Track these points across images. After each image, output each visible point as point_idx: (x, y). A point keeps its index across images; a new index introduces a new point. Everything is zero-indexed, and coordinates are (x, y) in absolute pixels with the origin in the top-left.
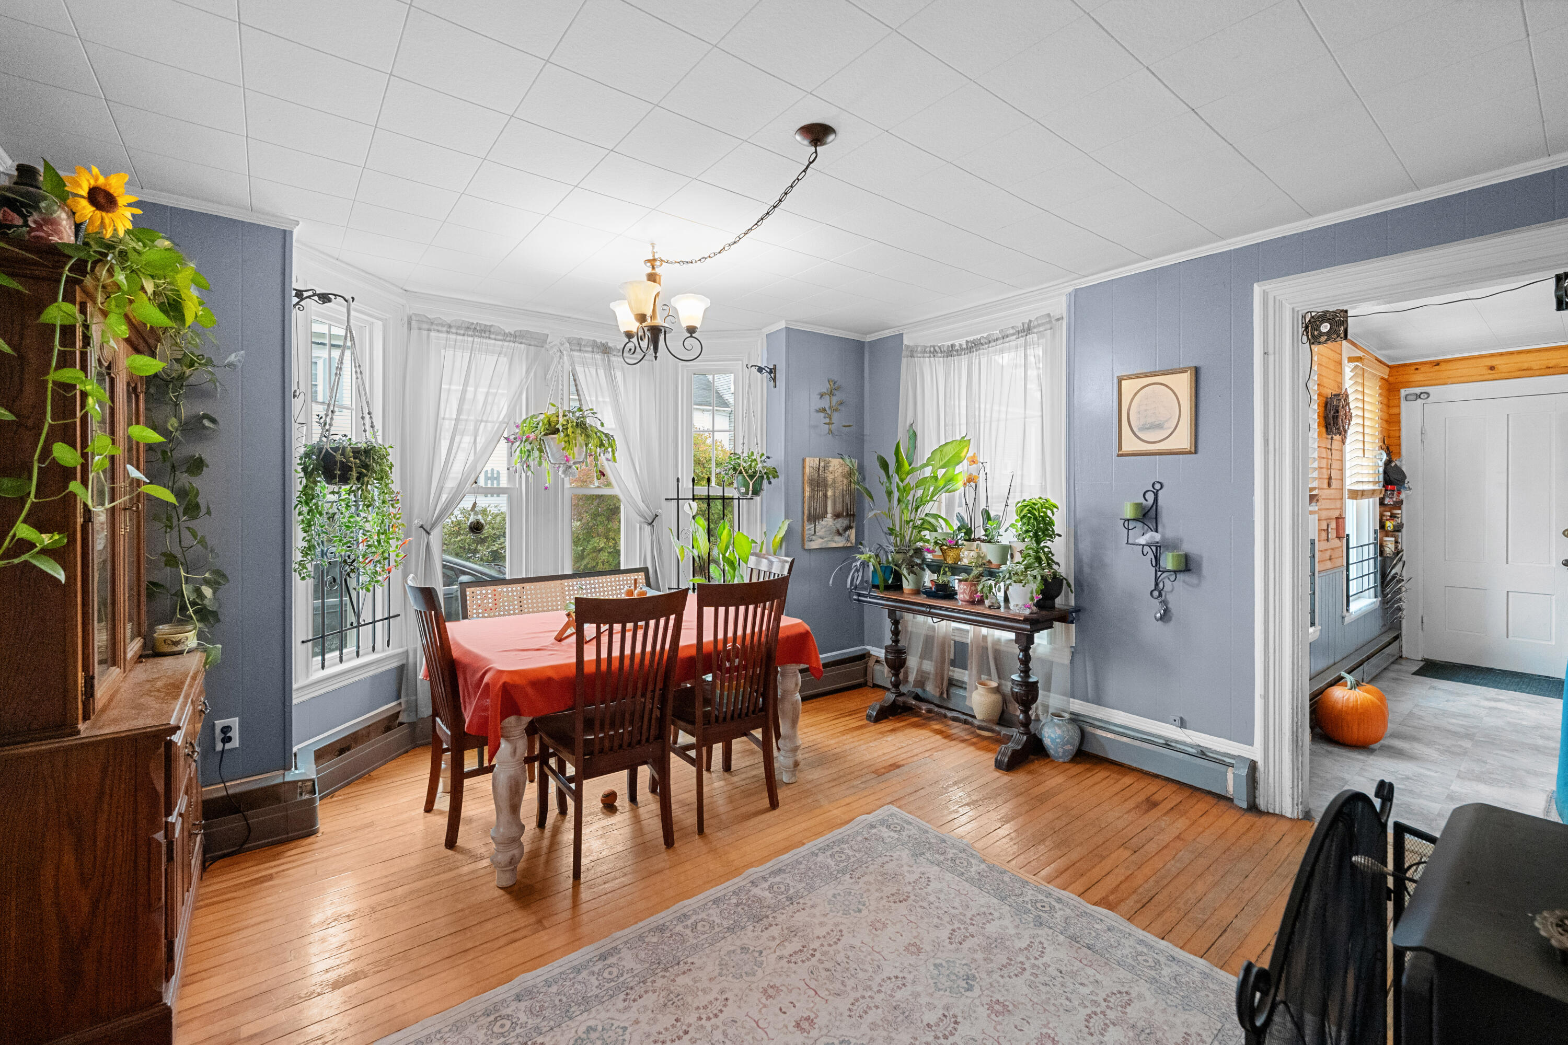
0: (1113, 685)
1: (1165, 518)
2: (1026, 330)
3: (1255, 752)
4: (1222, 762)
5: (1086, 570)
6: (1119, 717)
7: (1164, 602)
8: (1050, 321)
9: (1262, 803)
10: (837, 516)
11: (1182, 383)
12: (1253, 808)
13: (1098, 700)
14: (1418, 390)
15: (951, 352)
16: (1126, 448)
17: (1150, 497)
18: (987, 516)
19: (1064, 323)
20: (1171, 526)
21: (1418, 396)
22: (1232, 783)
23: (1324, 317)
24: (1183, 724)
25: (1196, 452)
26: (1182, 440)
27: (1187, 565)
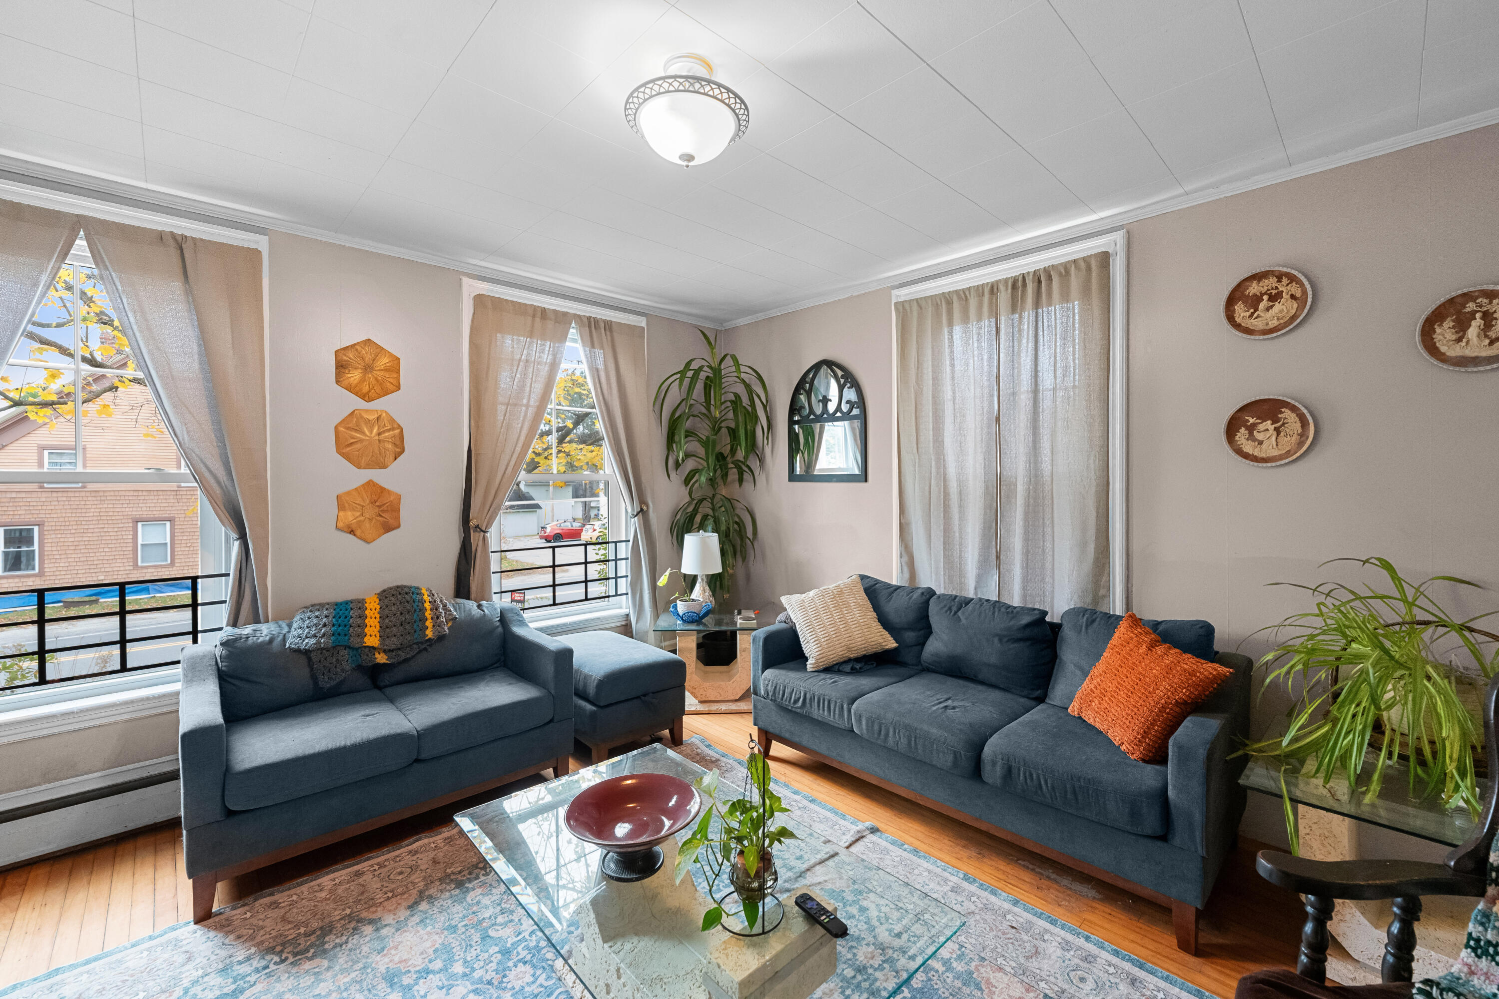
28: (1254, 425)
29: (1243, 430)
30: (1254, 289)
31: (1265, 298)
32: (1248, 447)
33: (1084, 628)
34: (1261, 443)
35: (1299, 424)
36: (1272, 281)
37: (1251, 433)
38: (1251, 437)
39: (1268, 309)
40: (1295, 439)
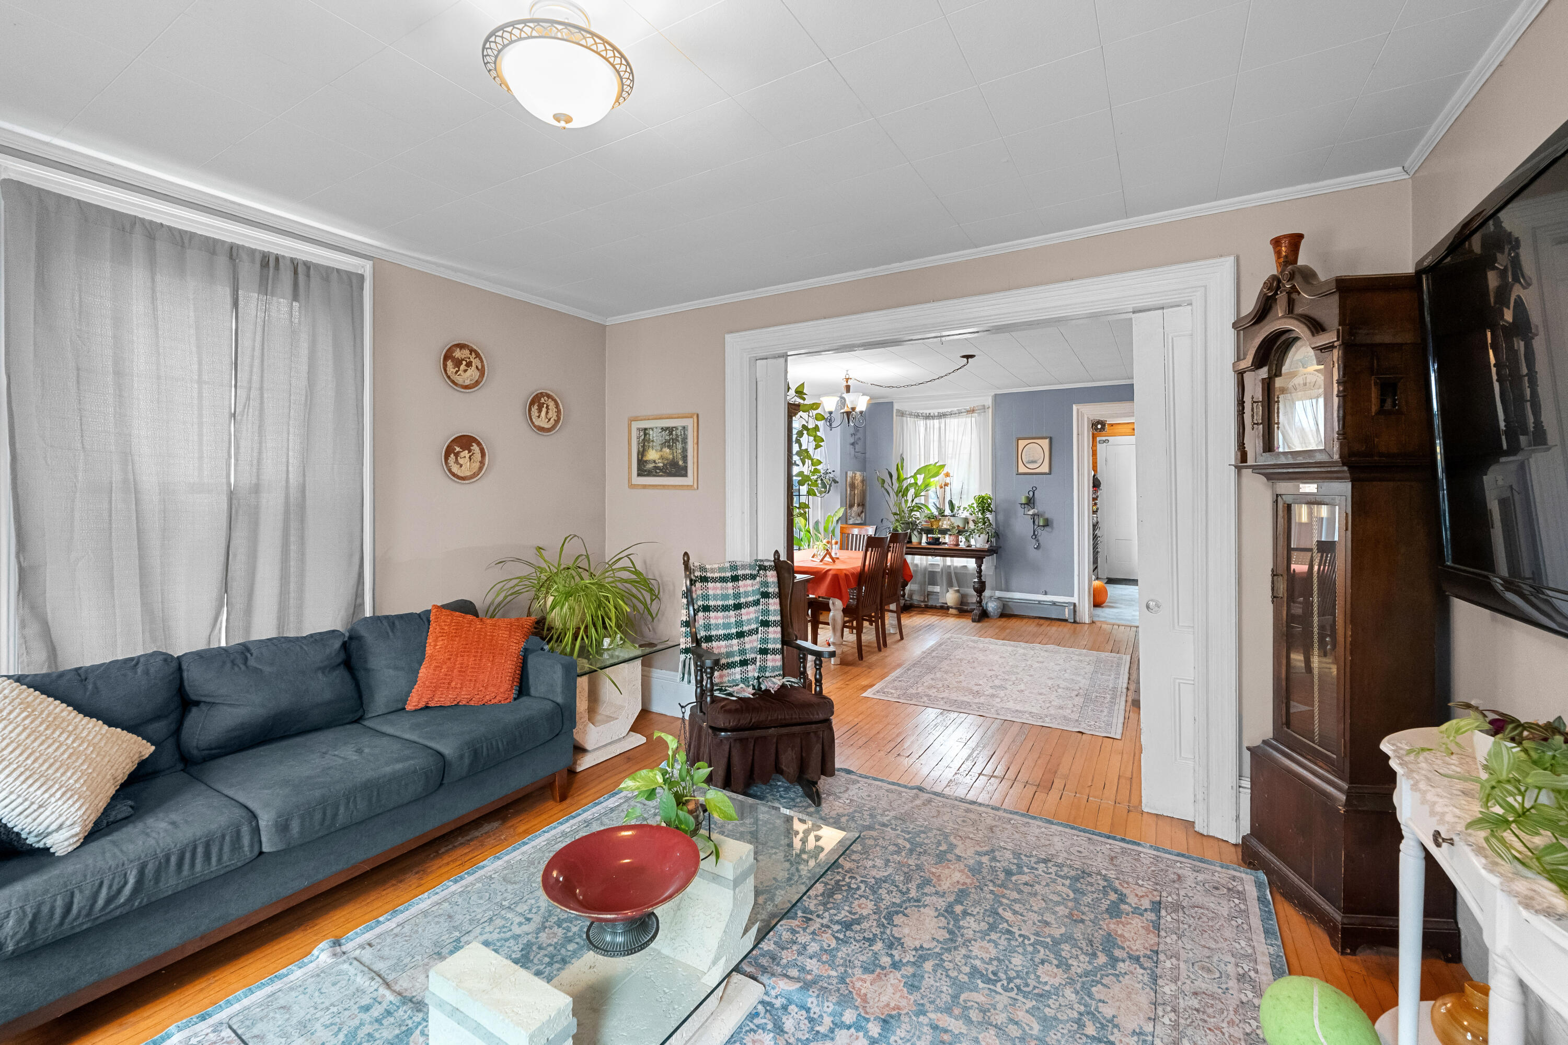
0: (1014, 583)
1: (1038, 503)
2: (972, 411)
3: (1075, 600)
4: (1062, 606)
5: (1001, 528)
6: (1017, 595)
7: (1038, 541)
8: (984, 408)
9: (1078, 620)
10: (859, 505)
11: (1045, 443)
12: (1075, 622)
13: (1007, 590)
14: (1104, 438)
15: (928, 417)
16: (1020, 471)
17: (1031, 494)
18: (951, 504)
19: (990, 410)
20: (1040, 507)
21: (1104, 441)
22: (1067, 614)
23: (1099, 422)
24: (1046, 593)
25: (1050, 473)
26: (1045, 468)
27: (1047, 524)
28: (459, 452)
29: (452, 455)
30: (458, 354)
31: (464, 363)
32: (455, 469)
33: (389, 631)
34: (461, 466)
35: (480, 455)
36: (466, 352)
37: (456, 458)
38: (457, 462)
39: (465, 371)
40: (478, 464)
